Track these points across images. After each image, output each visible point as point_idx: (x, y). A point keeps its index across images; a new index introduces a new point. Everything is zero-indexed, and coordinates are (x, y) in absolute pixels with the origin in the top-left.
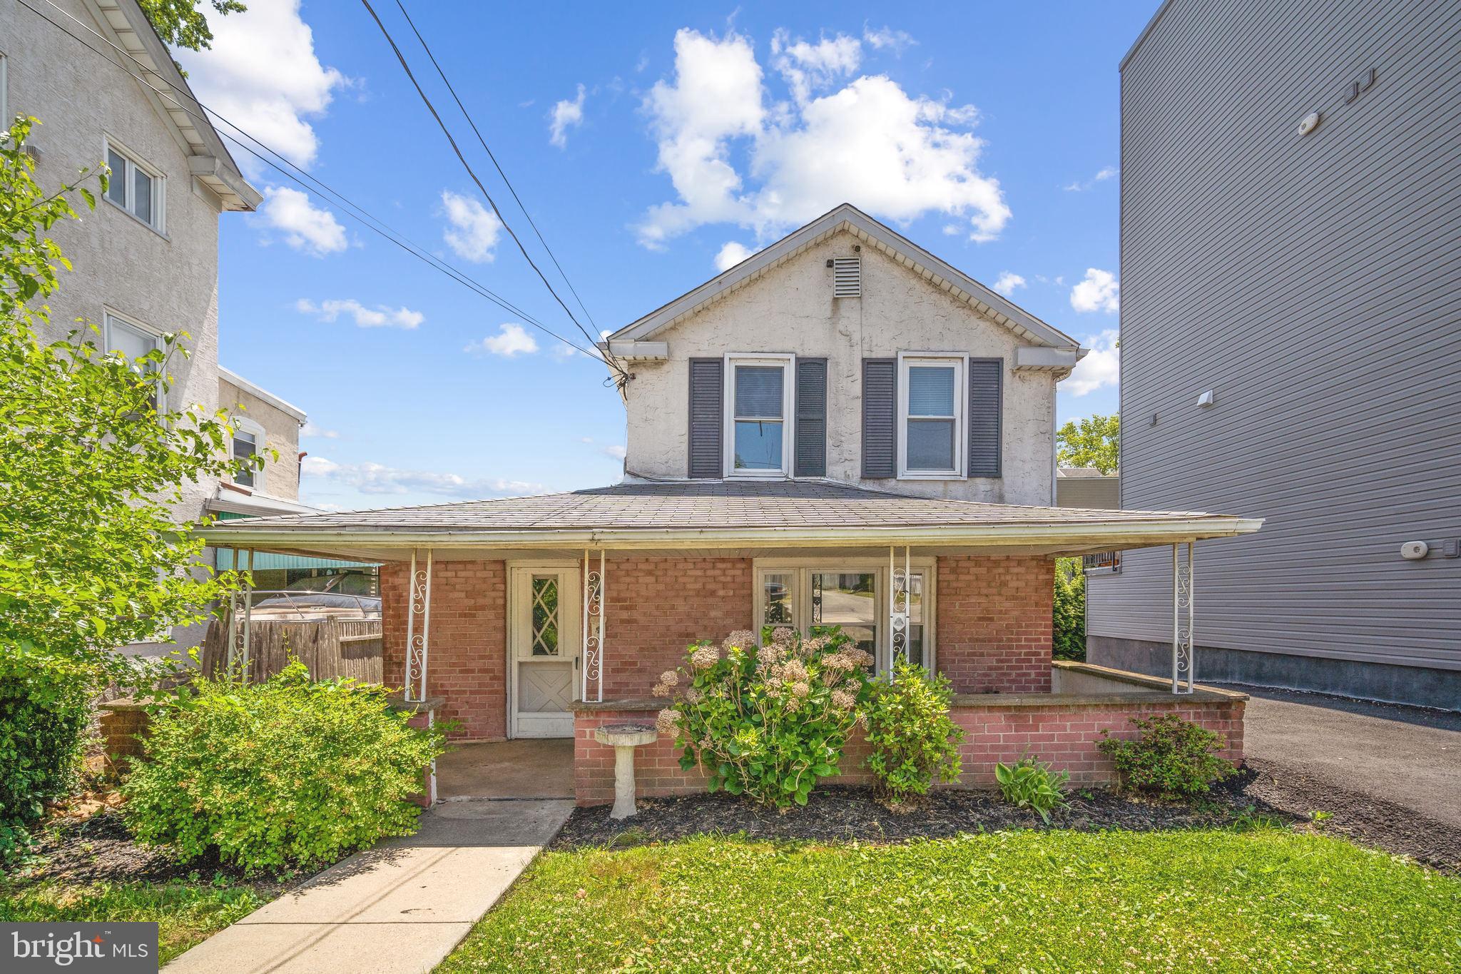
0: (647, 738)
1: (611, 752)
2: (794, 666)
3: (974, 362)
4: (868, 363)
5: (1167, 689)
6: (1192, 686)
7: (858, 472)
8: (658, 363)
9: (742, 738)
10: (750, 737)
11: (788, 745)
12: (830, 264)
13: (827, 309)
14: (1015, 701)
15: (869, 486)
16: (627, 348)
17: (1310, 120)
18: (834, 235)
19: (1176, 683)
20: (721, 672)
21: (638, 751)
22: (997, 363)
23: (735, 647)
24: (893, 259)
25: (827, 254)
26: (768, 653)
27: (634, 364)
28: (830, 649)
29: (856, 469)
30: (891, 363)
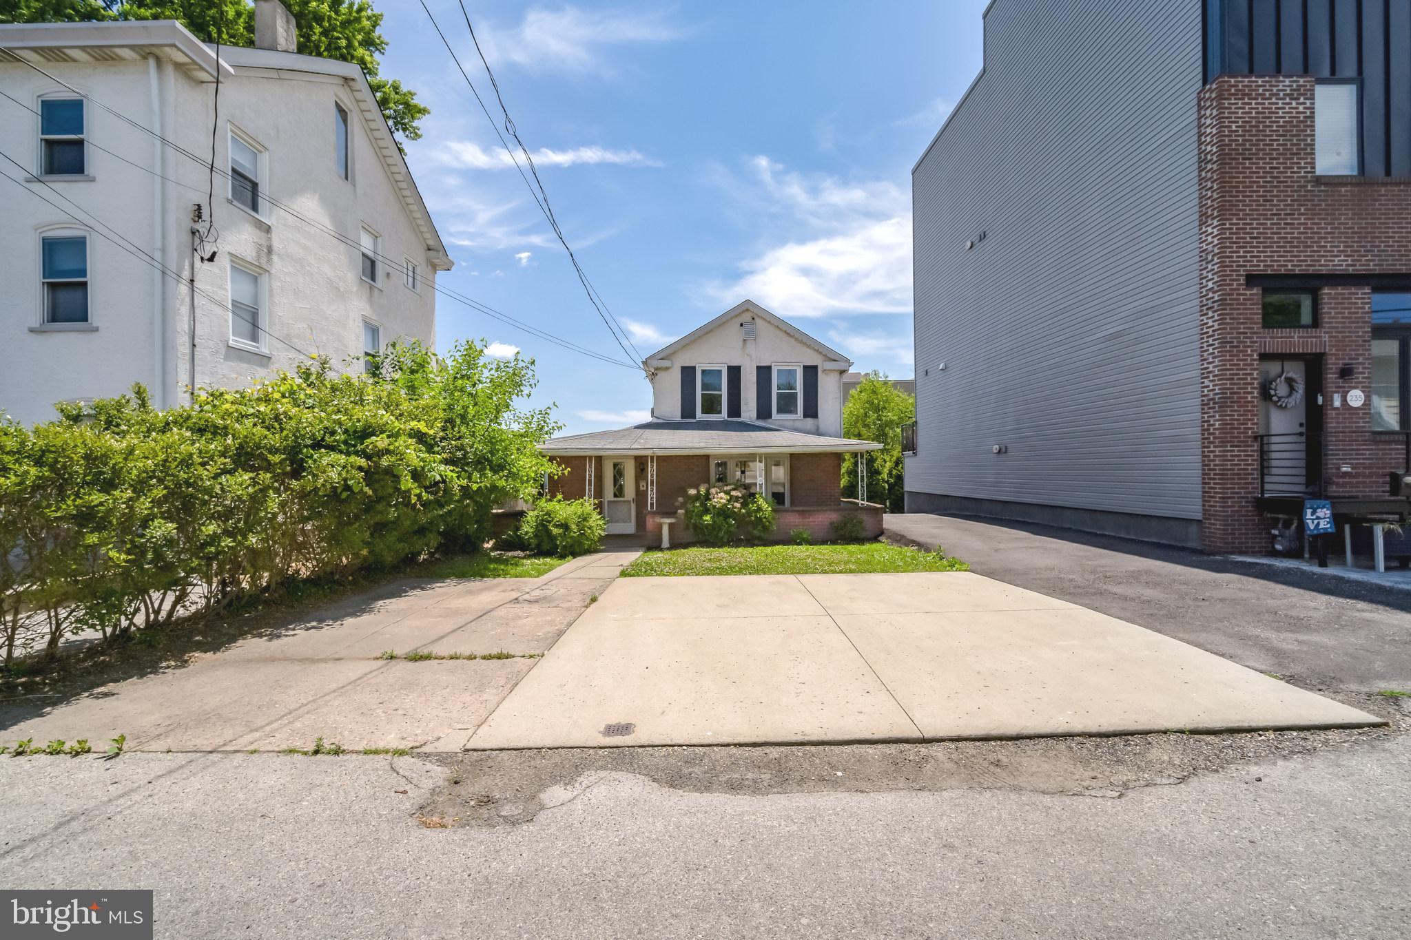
0: (672, 520)
1: (660, 526)
2: (722, 495)
3: (805, 367)
4: (759, 368)
5: (858, 504)
6: (866, 503)
7: (755, 415)
8: (667, 369)
9: (705, 518)
10: (707, 518)
11: (720, 520)
12: (742, 325)
13: (741, 343)
14: (801, 508)
15: (761, 423)
16: (656, 363)
17: (969, 244)
18: (743, 312)
19: (859, 502)
20: (698, 497)
21: (671, 525)
22: (815, 368)
23: (703, 490)
24: (769, 322)
25: (740, 320)
26: (713, 491)
27: (657, 369)
28: (734, 489)
29: (754, 414)
30: (769, 368)
